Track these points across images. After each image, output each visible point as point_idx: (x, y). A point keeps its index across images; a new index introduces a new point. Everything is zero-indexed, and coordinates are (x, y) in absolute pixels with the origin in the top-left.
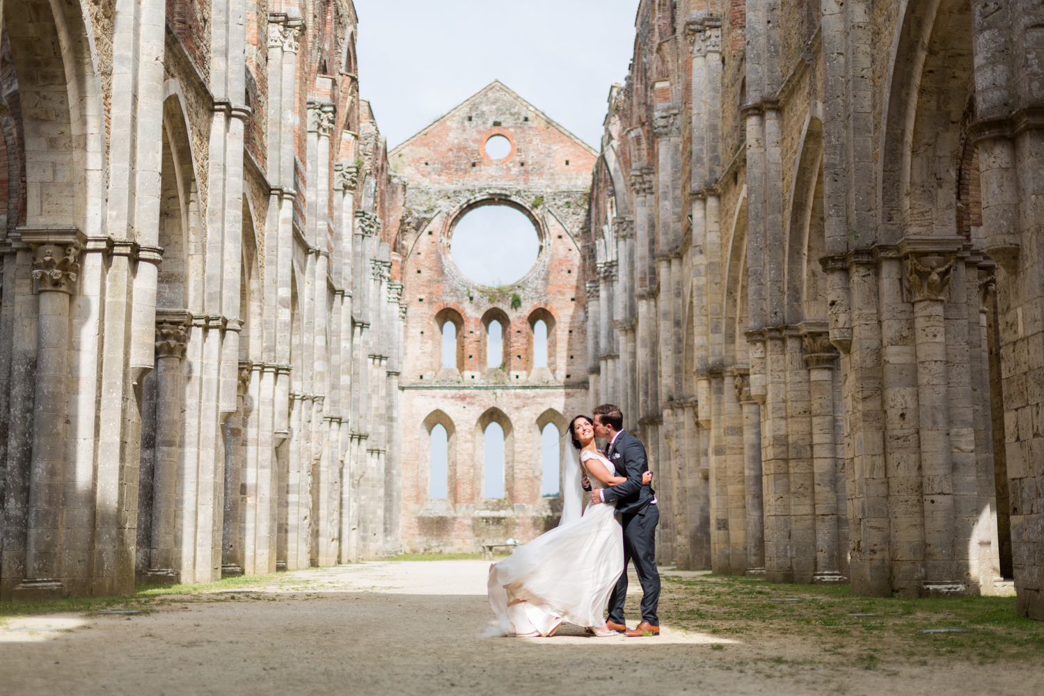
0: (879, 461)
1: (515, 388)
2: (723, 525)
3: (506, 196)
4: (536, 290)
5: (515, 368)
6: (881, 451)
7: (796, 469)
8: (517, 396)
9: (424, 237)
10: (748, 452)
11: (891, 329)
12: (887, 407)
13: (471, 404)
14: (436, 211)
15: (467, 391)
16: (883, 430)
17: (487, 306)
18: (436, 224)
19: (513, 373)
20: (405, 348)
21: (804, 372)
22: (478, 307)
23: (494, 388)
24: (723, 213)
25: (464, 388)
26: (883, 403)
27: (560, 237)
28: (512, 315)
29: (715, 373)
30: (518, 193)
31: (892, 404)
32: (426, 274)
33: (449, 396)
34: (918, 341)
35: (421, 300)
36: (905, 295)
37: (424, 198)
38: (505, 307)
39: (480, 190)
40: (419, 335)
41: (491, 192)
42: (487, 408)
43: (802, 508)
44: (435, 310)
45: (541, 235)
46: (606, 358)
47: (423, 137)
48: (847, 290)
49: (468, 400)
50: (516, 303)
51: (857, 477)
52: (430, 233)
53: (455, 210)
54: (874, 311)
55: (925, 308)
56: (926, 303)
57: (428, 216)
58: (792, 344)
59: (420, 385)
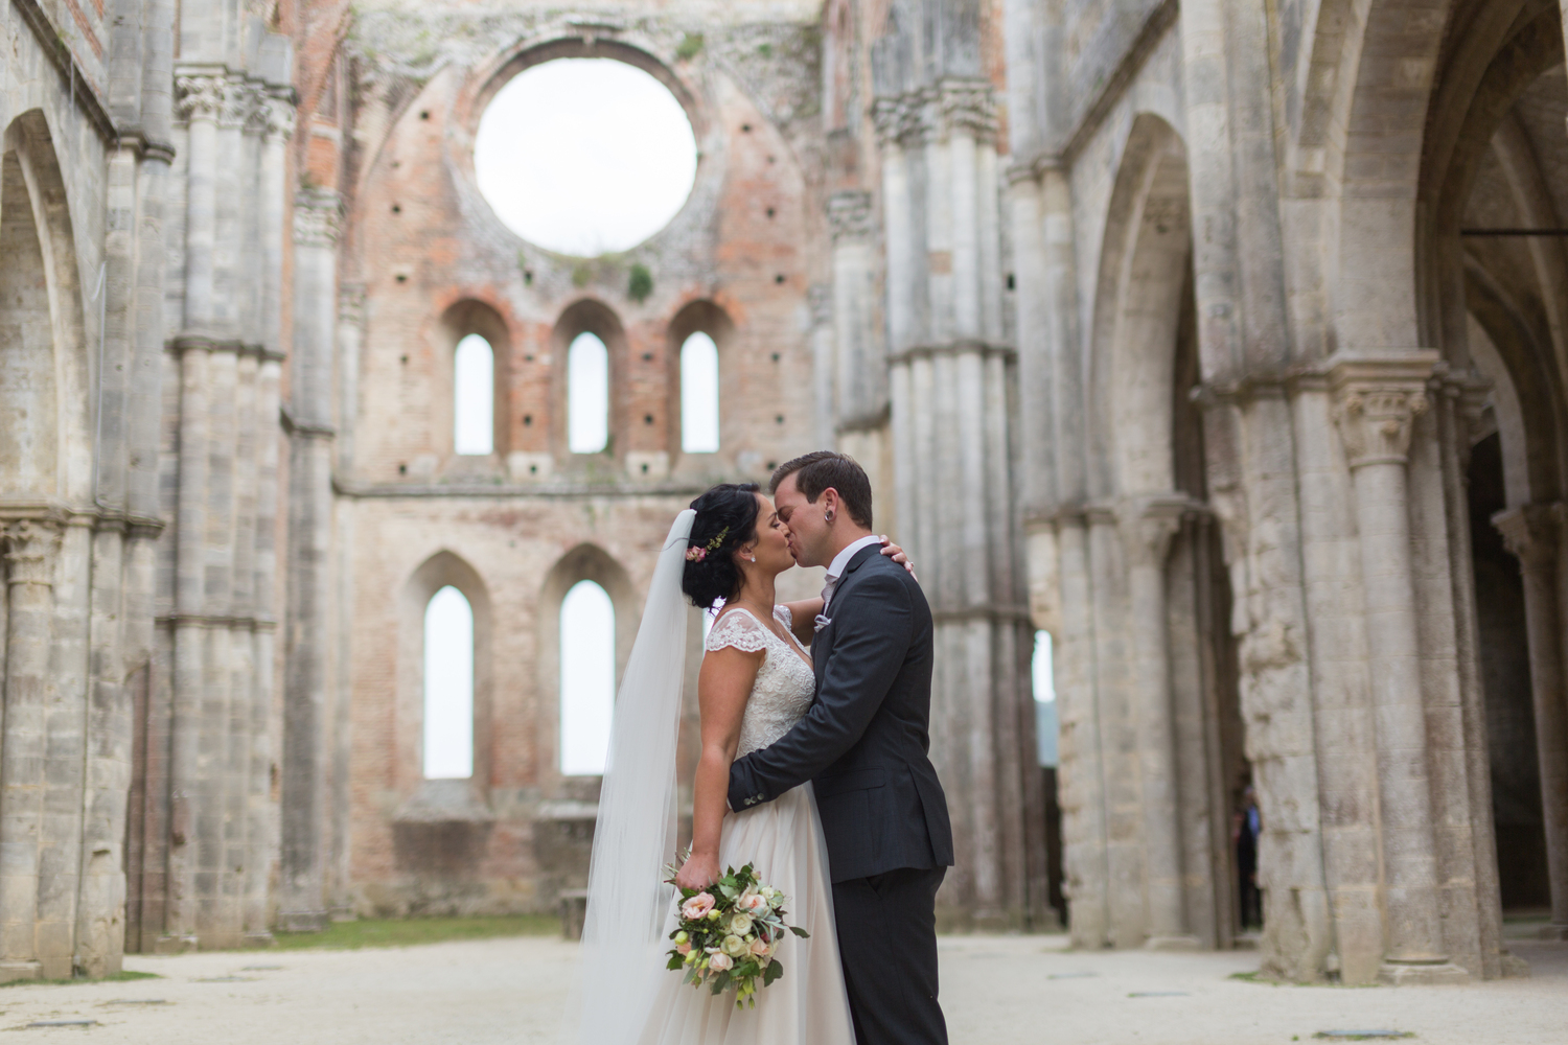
1: (639, 494)
3: (613, 29)
4: (689, 256)
5: (641, 447)
8: (646, 516)
9: (409, 124)
13: (528, 534)
14: (439, 62)
15: (519, 505)
17: (565, 295)
18: (439, 92)
19: (634, 459)
20: (361, 397)
22: (545, 296)
23: (587, 495)
25: (511, 495)
27: (746, 129)
28: (631, 317)
30: (642, 24)
32: (413, 215)
33: (474, 515)
35: (401, 279)
37: (409, 34)
38: (613, 297)
39: (551, 15)
40: (396, 366)
41: (577, 18)
42: (571, 544)
44: (438, 303)
45: (699, 128)
46: (908, 359)
49: (522, 525)
50: (641, 287)
52: (425, 116)
53: (486, 63)
57: (419, 73)
59: (400, 488)
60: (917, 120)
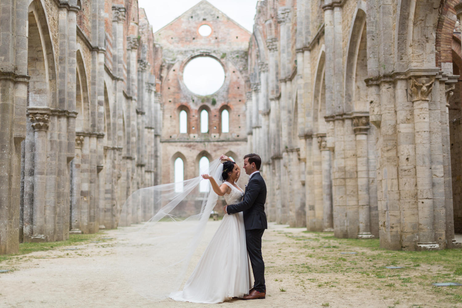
0: (395, 182)
1: (214, 141)
2: (312, 208)
3: (209, 53)
4: (223, 96)
5: (214, 132)
6: (396, 177)
7: (350, 183)
8: (215, 145)
9: (171, 72)
10: (325, 174)
11: (402, 115)
12: (399, 155)
13: (193, 149)
14: (177, 60)
15: (192, 143)
16: (398, 166)
17: (200, 104)
18: (177, 66)
19: (213, 135)
20: (163, 123)
21: (353, 136)
22: (196, 104)
23: (204, 142)
24: (313, 59)
25: (190, 142)
26: (397, 152)
27: (234, 72)
28: (212, 108)
29: (308, 136)
30: (214, 52)
31: (402, 153)
32: (172, 89)
33: (184, 145)
34: (416, 121)
35: (170, 101)
36: (409, 98)
37: (171, 54)
38: (209, 105)
39: (197, 50)
40: (169, 118)
41: (202, 51)
42: (201, 151)
43: (352, 202)
44: (177, 106)
45: (225, 71)
46: (255, 128)
47: (170, 26)
48: (379, 95)
49: (192, 147)
50: (214, 103)
51: (383, 190)
52: (174, 70)
53: (185, 59)
54: (393, 106)
55: (419, 104)
56: (420, 102)
57: (173, 62)
58: (348, 122)
59: (170, 141)
60: (257, 88)
